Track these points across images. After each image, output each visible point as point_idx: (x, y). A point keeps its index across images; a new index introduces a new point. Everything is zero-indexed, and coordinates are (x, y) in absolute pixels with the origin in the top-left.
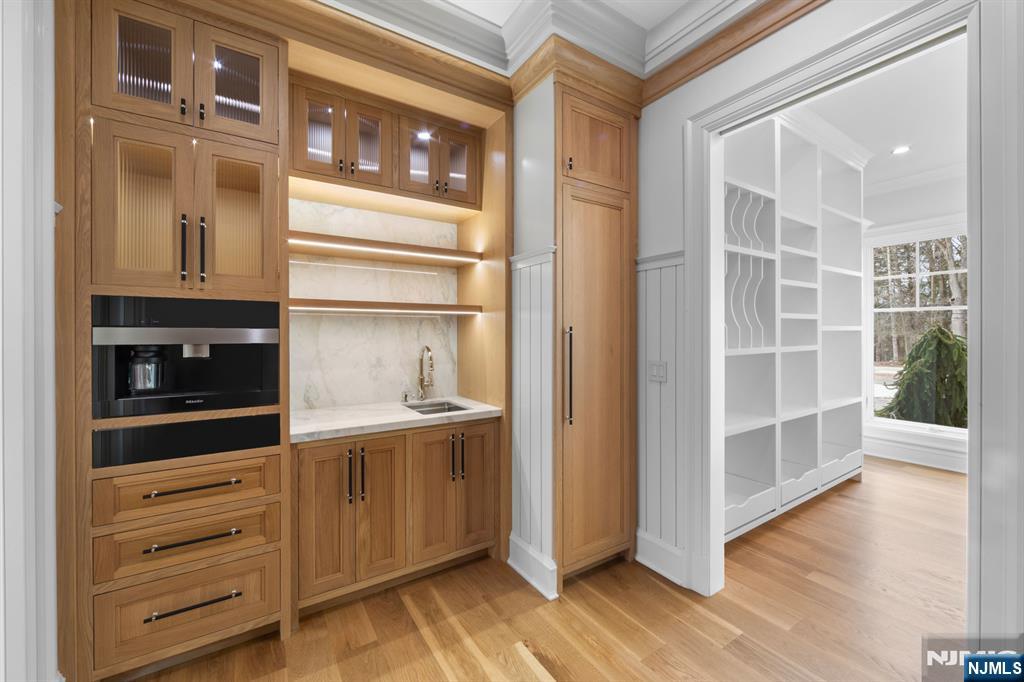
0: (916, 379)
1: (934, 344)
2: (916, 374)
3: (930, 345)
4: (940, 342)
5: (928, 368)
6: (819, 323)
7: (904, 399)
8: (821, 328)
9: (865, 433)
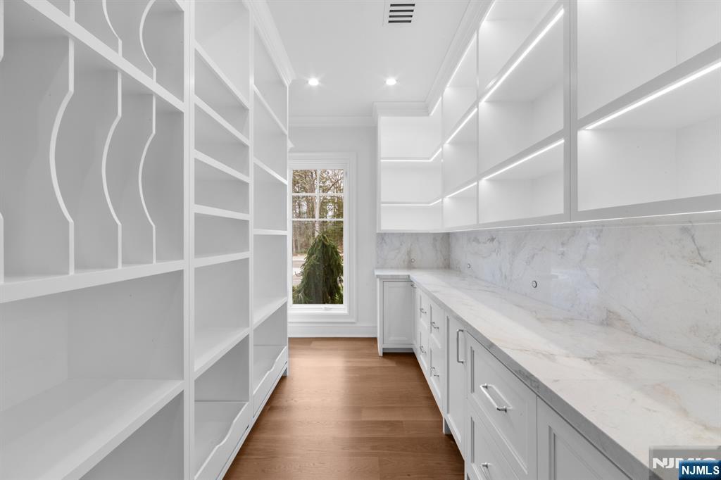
0: (312, 268)
1: (321, 244)
2: (312, 266)
3: (318, 246)
4: (323, 244)
5: (318, 261)
6: (251, 224)
7: (306, 283)
8: (253, 231)
9: (289, 320)
